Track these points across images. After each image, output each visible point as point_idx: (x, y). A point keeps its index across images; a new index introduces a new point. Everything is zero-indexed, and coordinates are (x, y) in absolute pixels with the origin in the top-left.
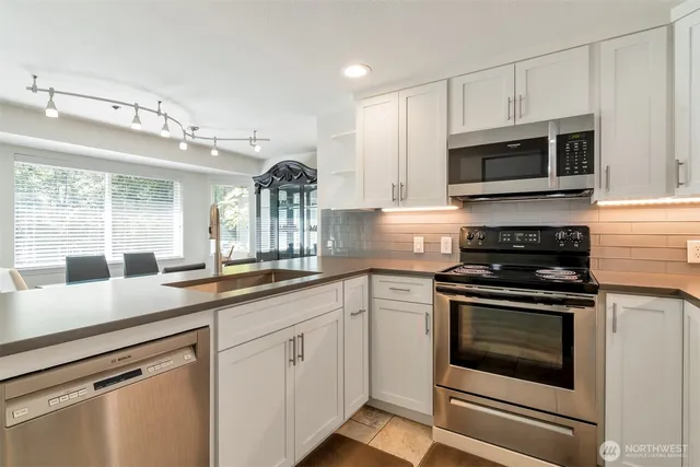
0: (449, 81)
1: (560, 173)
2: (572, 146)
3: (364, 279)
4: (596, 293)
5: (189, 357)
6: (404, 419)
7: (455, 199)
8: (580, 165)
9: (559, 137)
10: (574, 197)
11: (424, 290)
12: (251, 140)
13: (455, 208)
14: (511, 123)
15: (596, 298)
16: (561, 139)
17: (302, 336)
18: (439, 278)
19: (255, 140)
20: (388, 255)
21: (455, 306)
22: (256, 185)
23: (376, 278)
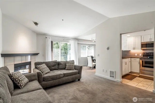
0: (141, 36)
3: (130, 58)
7: (142, 49)
13: (142, 50)
14: (150, 41)
17: (126, 63)
18: (140, 58)
21: (142, 61)
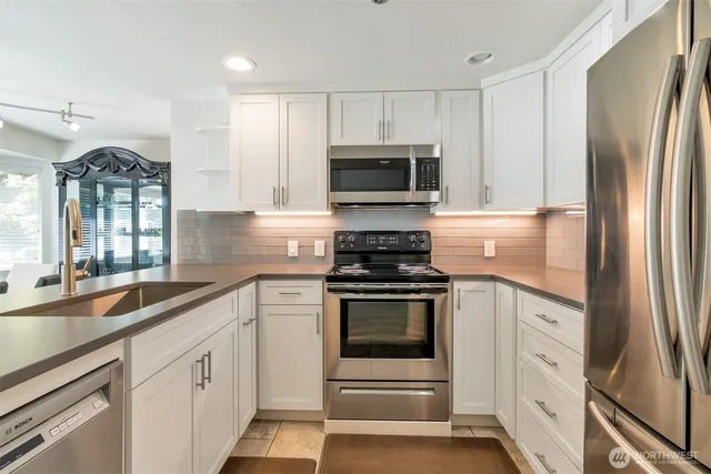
0: (328, 95)
1: (418, 188)
2: (425, 167)
4: (447, 281)
5: (99, 405)
6: (292, 422)
8: (430, 183)
9: (417, 159)
10: (421, 208)
11: (314, 292)
12: (63, 113)
13: (332, 212)
14: (380, 143)
15: (448, 285)
16: (419, 161)
17: (209, 355)
19: (70, 114)
20: (260, 259)
21: (344, 303)
22: (58, 173)
23: (264, 284)
